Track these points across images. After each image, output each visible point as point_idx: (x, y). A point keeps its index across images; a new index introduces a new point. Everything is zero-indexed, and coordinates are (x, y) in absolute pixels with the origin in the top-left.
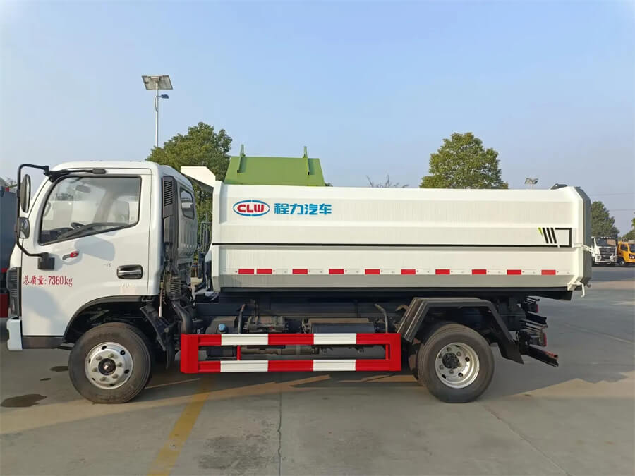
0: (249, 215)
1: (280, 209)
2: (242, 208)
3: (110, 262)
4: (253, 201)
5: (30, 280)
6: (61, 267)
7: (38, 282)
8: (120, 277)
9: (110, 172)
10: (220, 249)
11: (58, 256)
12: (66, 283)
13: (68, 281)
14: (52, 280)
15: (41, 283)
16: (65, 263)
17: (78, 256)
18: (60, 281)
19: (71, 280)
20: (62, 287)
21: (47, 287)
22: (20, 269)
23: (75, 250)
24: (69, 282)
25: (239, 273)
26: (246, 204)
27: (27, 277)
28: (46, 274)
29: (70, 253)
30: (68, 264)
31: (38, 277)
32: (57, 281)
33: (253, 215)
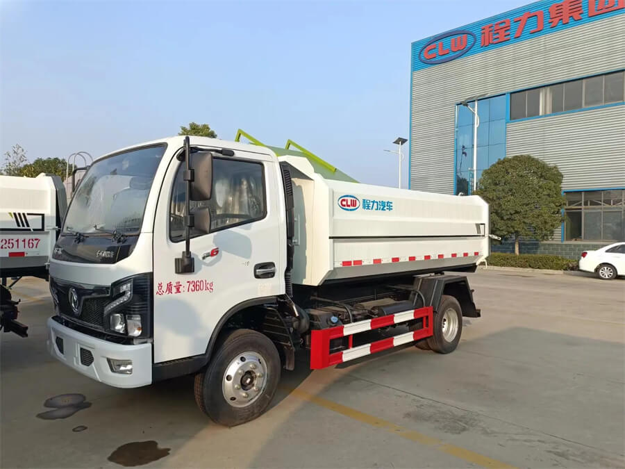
0: (347, 210)
1: (367, 205)
2: (344, 203)
3: (247, 260)
4: (351, 196)
5: (165, 288)
6: (200, 269)
7: (174, 290)
8: (257, 277)
9: (238, 155)
10: (334, 242)
11: (197, 256)
12: (207, 289)
13: (208, 286)
14: (191, 286)
15: (178, 291)
16: (205, 264)
17: (218, 254)
18: (200, 287)
19: (212, 284)
20: (203, 294)
21: (185, 295)
22: (152, 274)
23: (215, 248)
24: (210, 287)
25: (343, 265)
26: (346, 198)
27: (160, 285)
28: (184, 279)
29: (210, 251)
30: (208, 265)
31: (174, 284)
32: (196, 286)
33: (351, 210)
